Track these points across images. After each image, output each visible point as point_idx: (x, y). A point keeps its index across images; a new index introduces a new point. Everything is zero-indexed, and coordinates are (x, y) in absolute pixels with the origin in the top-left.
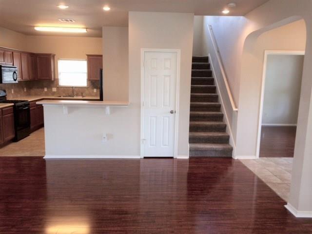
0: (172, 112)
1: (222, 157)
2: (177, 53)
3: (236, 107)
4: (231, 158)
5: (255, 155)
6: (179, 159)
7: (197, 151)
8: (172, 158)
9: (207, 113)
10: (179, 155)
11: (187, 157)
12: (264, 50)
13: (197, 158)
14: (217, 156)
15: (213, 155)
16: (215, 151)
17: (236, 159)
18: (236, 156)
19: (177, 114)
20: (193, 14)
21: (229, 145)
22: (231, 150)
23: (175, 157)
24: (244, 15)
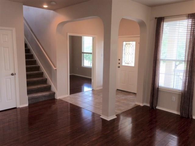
0: (12, 75)
1: (49, 100)
2: (12, 30)
3: (55, 67)
4: (54, 99)
5: (68, 94)
6: (21, 108)
7: (33, 99)
8: (15, 108)
9: (32, 72)
10: (20, 104)
11: (27, 105)
12: (67, 33)
13: (34, 104)
14: (46, 99)
15: (44, 99)
16: (45, 96)
17: (58, 98)
18: (58, 97)
19: (17, 76)
20: (22, 4)
21: (52, 91)
22: (54, 94)
23: (18, 107)
24: (54, 10)
